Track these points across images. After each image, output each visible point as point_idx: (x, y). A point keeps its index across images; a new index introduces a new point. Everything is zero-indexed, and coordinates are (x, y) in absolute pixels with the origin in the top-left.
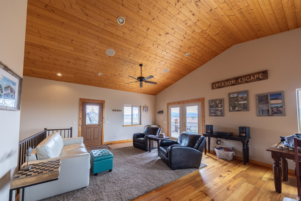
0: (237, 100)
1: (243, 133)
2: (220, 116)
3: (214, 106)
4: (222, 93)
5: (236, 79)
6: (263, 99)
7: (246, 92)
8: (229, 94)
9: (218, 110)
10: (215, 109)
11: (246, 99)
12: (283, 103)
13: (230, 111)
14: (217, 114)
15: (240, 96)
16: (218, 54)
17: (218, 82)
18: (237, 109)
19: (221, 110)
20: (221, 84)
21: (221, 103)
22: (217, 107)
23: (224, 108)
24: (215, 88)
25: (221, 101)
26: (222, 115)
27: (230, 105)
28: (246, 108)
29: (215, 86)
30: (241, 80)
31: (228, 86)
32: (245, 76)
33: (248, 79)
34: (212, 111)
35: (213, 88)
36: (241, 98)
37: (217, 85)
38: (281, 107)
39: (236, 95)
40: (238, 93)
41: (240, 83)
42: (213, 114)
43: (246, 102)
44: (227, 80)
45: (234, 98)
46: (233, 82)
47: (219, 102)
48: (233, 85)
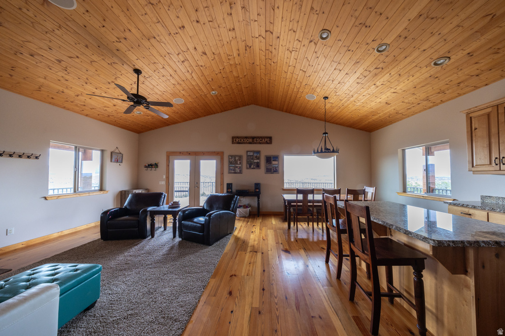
0: (252, 159)
1: (257, 189)
2: (238, 173)
3: (233, 162)
4: (241, 150)
5: (253, 138)
6: (269, 160)
7: (259, 152)
8: (247, 152)
9: (237, 167)
10: (234, 166)
11: (258, 158)
12: (278, 164)
13: (247, 168)
14: (236, 171)
15: (255, 155)
16: (239, 107)
17: (238, 137)
18: (252, 167)
19: (240, 167)
20: (241, 140)
21: (240, 160)
22: (237, 163)
23: (242, 165)
24: (235, 143)
25: (240, 157)
26: (241, 172)
27: (247, 162)
28: (258, 166)
29: (236, 140)
30: (256, 140)
31: (246, 143)
32: (259, 138)
33: (261, 140)
34: (231, 168)
35: (233, 143)
36: (256, 157)
37: (237, 140)
38: (277, 167)
39: (252, 154)
40: (254, 152)
41: (255, 143)
43: (258, 161)
44: (246, 138)
45: (251, 156)
46: (251, 140)
47: (238, 158)
48: (250, 143)
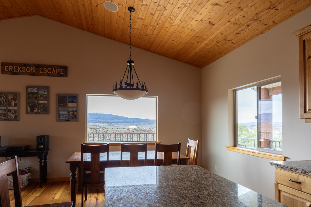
0: (36, 98)
1: (41, 144)
2: (13, 120)
3: (4, 102)
4: (18, 84)
5: (37, 66)
6: (62, 100)
7: (47, 88)
8: (28, 87)
9: (10, 111)
10: (5, 108)
11: (47, 98)
12: (77, 107)
13: (27, 113)
14: (9, 118)
15: (41, 92)
16: (14, 17)
17: (11, 64)
18: (36, 111)
19: (15, 111)
20: (16, 69)
21: (15, 100)
22: (10, 105)
23: (19, 108)
24: (6, 73)
25: (16, 96)
27: (28, 104)
28: (45, 110)
29: (8, 69)
30: (42, 70)
31: (26, 74)
32: (47, 66)
33: (49, 70)
35: (3, 72)
36: (42, 96)
37: (10, 68)
39: (35, 91)
40: (39, 88)
41: (41, 75)
42: (3, 118)
43: (46, 102)
44: (26, 65)
45: (33, 94)
46: (33, 70)
47: (12, 97)
48: (33, 74)
